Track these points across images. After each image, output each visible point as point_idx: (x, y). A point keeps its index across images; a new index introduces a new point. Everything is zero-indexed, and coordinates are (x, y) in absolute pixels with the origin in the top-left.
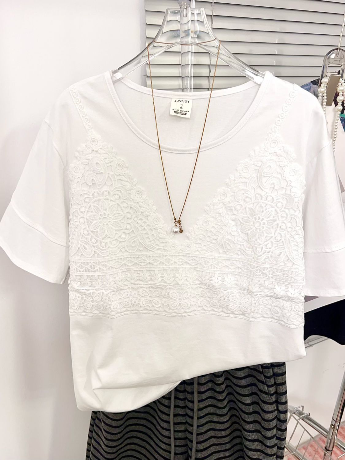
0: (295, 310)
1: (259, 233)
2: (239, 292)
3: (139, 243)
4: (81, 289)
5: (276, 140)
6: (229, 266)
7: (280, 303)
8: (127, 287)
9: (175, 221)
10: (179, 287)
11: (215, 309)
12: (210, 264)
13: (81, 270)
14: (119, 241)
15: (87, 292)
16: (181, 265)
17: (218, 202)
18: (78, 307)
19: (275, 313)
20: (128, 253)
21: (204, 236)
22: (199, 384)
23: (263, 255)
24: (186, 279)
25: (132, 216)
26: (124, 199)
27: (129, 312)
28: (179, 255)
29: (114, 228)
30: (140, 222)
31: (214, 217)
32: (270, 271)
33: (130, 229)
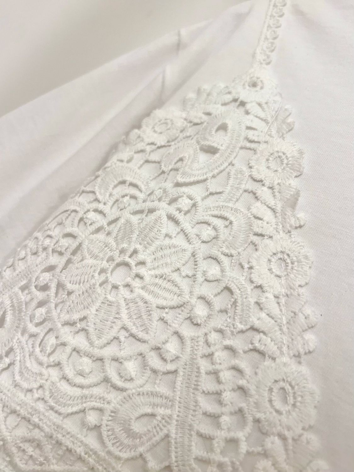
14: (104, 371)
20: (96, 445)
25: (209, 317)
26: (223, 254)
29: (124, 315)
30: (220, 355)
33: (169, 358)
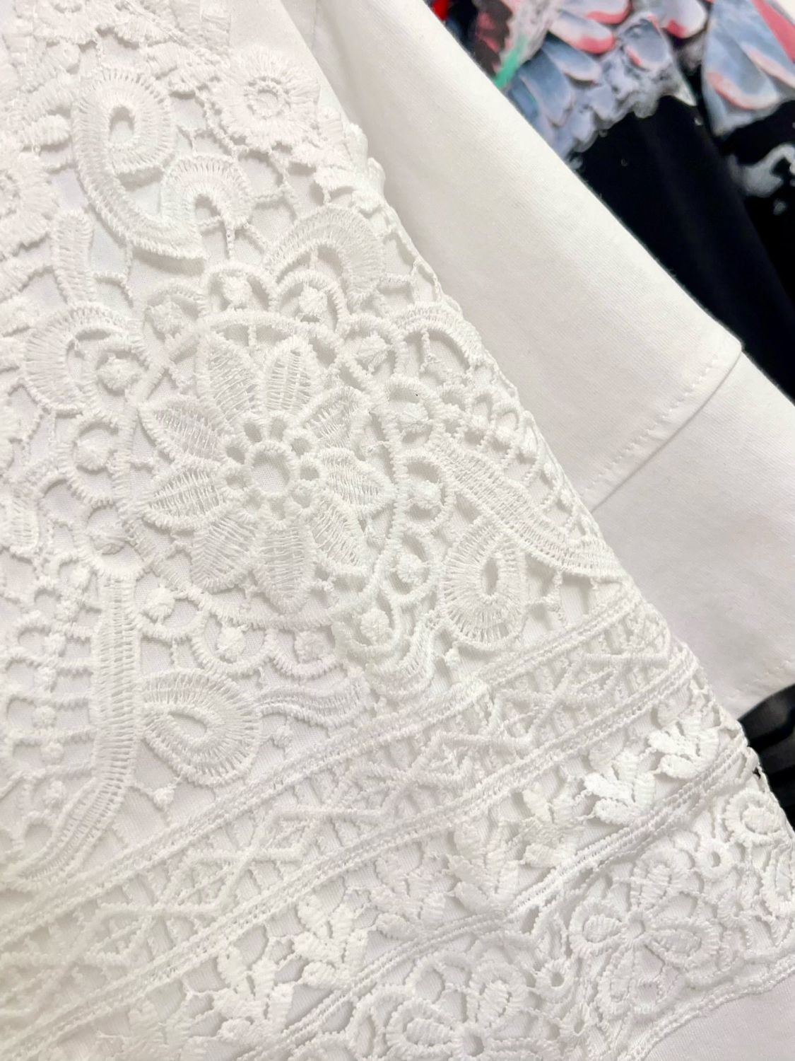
1: (310, 519)
6: (274, 852)
7: (668, 863)
12: (145, 924)
23: (414, 639)
32: (504, 715)
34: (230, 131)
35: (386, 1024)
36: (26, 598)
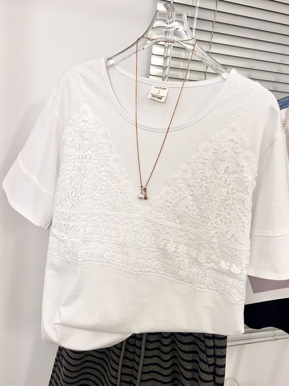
0: (236, 286)
1: (211, 209)
2: (190, 262)
3: (110, 203)
4: (58, 234)
5: (234, 129)
6: (183, 236)
7: (224, 277)
8: (95, 240)
9: (141, 188)
10: (138, 247)
11: (168, 274)
12: (167, 232)
13: (61, 219)
14: (94, 198)
15: (62, 238)
16: (142, 228)
17: (179, 177)
18: (54, 250)
19: (219, 287)
20: (100, 211)
21: (164, 206)
22: (147, 341)
23: (213, 230)
24: (145, 241)
25: (107, 179)
26: (103, 164)
27: (94, 262)
28: (141, 219)
29: (91, 187)
30: (113, 185)
31: (175, 190)
32: (217, 246)
33: (104, 190)
34: (238, 160)
35: (181, 263)
36: (179, 194)
